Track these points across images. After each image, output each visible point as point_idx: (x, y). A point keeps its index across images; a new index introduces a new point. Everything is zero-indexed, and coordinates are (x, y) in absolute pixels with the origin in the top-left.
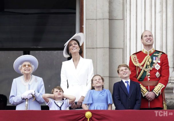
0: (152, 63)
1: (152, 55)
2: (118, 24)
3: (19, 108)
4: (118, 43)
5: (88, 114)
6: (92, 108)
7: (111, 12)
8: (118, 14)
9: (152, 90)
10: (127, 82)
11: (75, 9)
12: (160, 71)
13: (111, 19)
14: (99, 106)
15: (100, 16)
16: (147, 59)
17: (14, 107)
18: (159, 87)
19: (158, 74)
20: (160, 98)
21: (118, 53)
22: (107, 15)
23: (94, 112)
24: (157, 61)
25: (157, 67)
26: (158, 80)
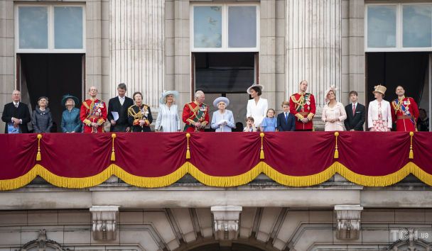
0: (305, 101)
1: (304, 96)
2: (281, 76)
3: (217, 131)
4: (281, 88)
5: (262, 135)
6: (266, 130)
7: (276, 69)
8: (281, 70)
9: (306, 116)
10: (287, 114)
11: (253, 66)
12: (310, 106)
13: (277, 73)
14: (271, 129)
15: (269, 71)
16: (302, 98)
17: (214, 130)
18: (310, 115)
19: (309, 108)
20: (310, 123)
21: (281, 95)
22: (274, 71)
23: (266, 134)
24: (308, 99)
25: (308, 103)
26: (309, 112)
